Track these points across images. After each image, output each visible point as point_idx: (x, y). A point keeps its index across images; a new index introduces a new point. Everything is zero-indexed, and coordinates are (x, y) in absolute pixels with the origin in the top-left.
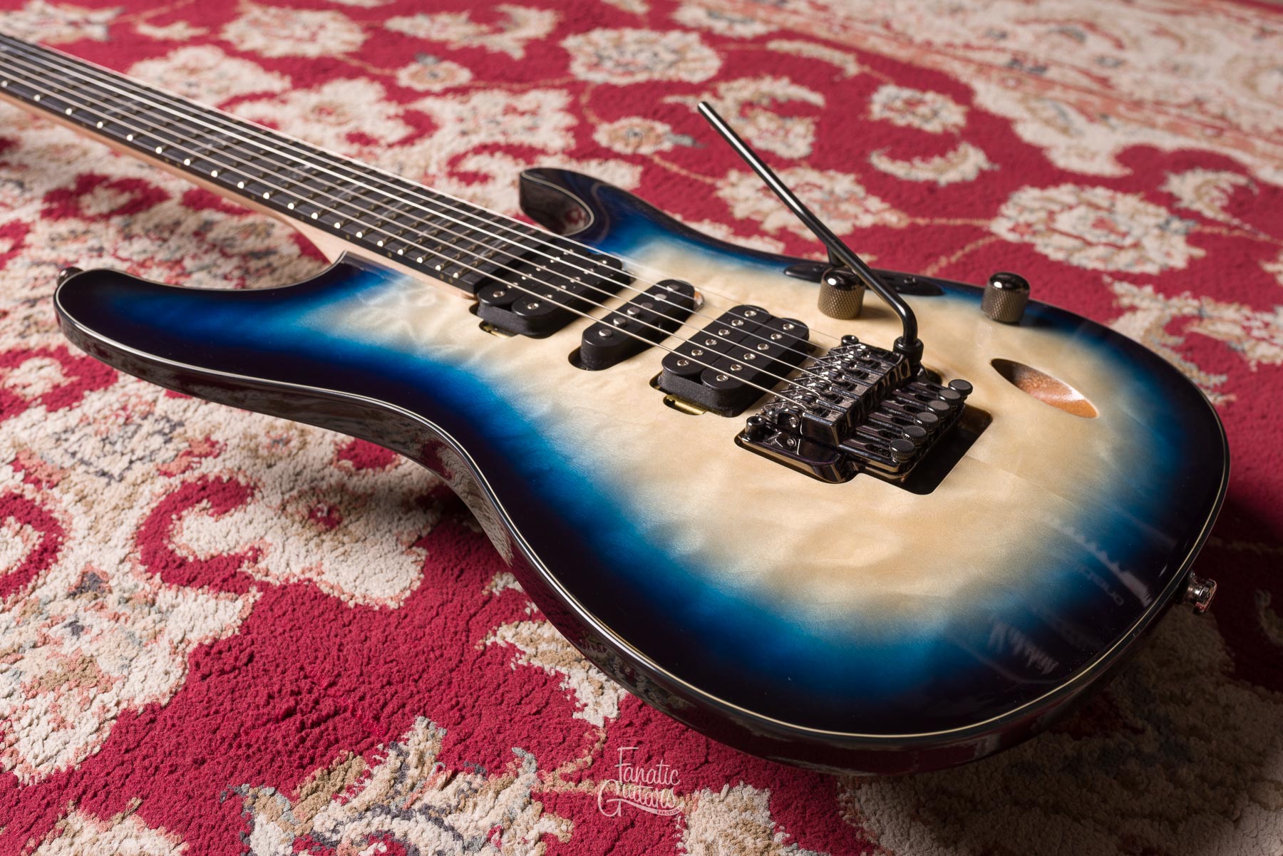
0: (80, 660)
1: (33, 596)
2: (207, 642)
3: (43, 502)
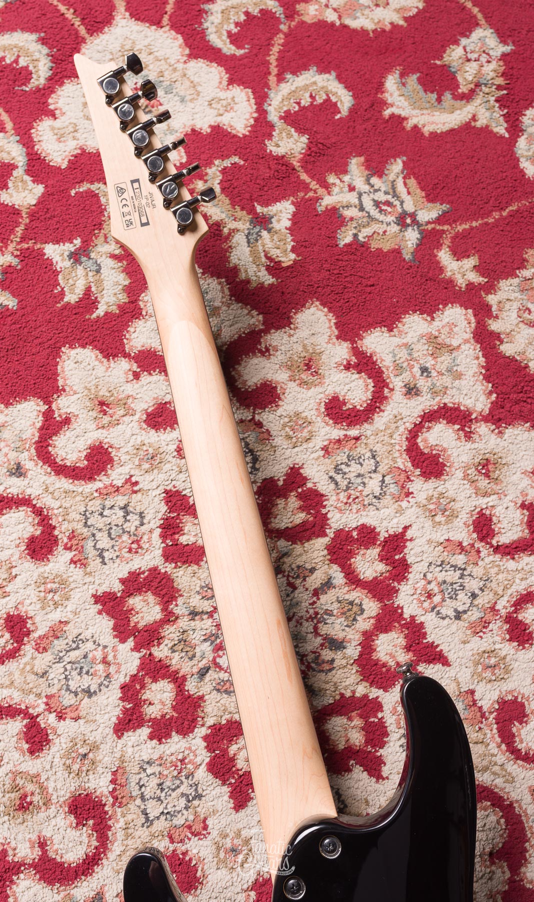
1: (72, 891)
3: (110, 819)
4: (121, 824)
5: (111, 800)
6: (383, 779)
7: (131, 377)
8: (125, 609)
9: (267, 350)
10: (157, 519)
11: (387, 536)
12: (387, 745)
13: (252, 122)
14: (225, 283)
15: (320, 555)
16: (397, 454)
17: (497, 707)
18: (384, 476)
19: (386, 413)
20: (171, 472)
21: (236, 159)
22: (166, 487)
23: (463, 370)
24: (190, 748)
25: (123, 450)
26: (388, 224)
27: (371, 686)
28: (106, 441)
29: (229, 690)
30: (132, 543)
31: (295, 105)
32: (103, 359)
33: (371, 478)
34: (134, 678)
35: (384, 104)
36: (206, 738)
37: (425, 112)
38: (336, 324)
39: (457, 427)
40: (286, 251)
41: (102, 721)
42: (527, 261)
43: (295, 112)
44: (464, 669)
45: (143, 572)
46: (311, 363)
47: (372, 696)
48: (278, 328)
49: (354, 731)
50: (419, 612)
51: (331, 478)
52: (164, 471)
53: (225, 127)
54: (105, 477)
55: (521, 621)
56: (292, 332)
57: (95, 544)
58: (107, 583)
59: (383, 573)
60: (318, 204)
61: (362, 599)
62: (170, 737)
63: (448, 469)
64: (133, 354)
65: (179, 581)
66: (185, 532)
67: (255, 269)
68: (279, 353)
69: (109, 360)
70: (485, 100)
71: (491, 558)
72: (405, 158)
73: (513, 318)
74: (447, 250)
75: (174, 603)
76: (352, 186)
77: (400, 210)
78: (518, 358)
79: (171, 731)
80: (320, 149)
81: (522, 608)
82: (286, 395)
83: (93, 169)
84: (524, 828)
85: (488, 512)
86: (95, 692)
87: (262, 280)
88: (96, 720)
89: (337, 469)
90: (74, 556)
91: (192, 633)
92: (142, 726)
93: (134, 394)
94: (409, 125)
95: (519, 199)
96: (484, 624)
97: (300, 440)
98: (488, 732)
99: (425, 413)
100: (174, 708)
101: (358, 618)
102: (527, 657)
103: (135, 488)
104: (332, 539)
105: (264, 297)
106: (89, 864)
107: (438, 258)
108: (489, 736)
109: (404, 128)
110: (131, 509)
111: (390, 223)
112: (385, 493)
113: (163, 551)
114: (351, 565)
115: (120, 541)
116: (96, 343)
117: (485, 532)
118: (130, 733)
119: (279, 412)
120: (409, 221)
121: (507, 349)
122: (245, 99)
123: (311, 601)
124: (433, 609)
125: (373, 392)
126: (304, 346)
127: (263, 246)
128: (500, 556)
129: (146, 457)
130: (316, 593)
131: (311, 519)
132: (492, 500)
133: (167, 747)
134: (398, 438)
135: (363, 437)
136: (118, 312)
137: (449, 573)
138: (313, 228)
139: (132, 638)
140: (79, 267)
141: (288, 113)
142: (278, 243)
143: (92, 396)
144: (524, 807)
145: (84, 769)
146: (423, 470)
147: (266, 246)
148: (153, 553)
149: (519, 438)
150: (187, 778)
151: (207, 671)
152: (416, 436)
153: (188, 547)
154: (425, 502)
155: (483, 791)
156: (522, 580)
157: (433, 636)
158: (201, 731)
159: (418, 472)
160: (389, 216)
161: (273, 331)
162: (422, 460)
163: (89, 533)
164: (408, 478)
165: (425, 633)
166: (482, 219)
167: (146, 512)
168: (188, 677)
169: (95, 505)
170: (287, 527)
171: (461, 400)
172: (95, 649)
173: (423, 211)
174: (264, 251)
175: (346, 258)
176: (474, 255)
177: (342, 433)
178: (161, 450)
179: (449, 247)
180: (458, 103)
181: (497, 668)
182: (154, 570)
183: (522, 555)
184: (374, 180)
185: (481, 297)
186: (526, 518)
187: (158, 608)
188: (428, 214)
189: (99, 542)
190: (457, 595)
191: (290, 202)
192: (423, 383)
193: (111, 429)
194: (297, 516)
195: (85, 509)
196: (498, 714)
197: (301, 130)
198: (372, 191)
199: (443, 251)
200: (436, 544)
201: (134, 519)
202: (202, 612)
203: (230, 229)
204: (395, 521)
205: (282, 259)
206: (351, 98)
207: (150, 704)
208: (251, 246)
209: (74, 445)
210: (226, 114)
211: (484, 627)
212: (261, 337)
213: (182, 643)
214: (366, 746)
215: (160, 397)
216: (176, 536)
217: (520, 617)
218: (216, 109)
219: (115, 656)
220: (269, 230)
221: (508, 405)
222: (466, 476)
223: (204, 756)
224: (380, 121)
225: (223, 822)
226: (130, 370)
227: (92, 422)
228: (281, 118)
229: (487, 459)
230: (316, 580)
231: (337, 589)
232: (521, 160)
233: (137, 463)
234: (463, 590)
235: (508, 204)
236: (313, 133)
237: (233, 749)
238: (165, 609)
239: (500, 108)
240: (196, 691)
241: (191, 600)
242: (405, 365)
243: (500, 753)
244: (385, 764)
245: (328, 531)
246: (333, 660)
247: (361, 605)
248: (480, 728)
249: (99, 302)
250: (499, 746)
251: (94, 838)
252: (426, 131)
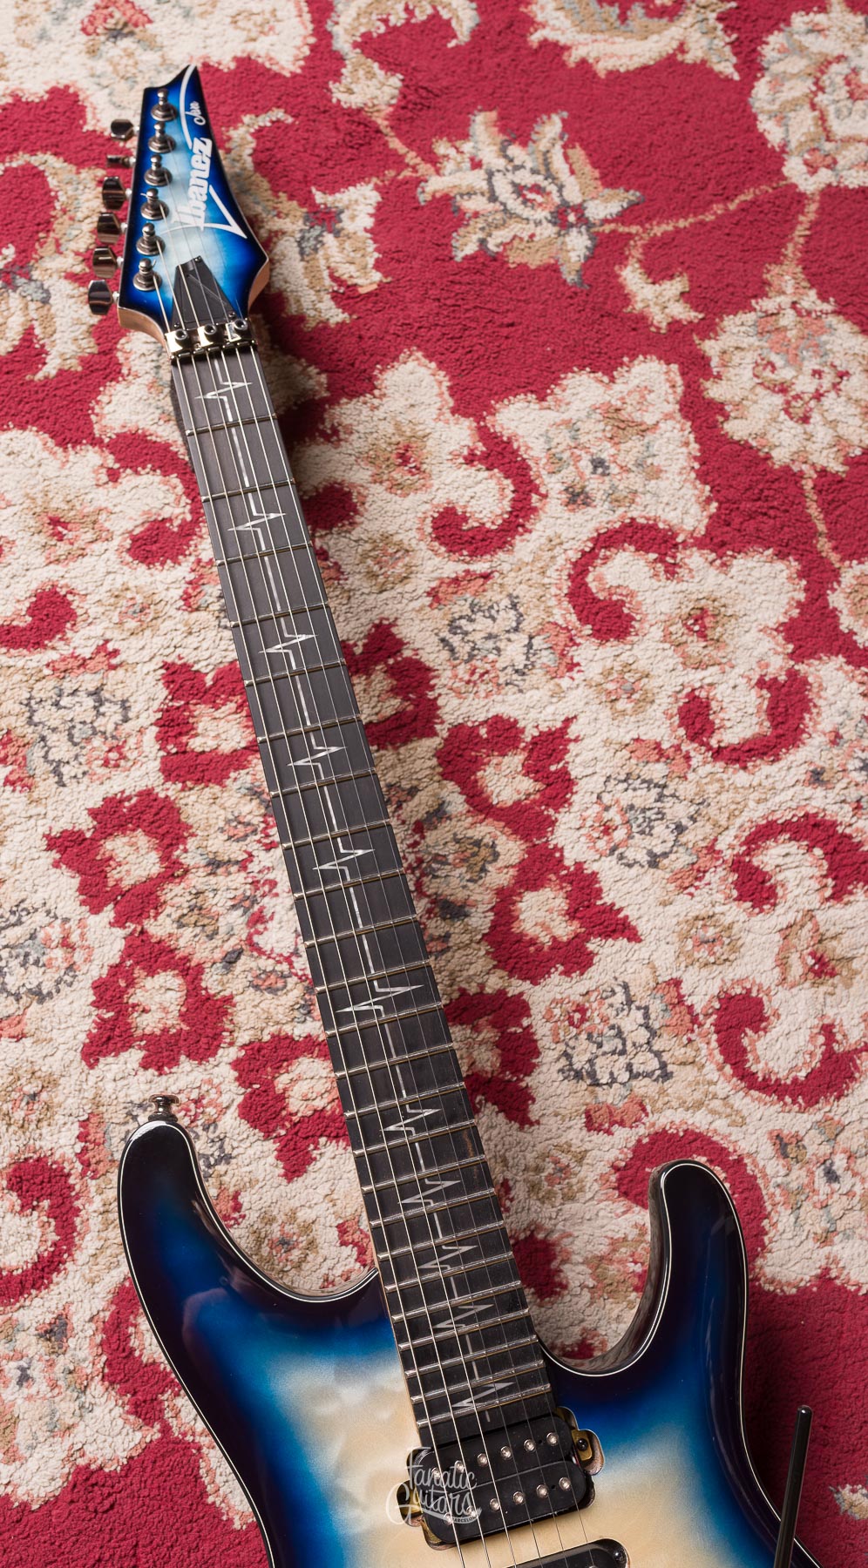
0: (9, 1417)
1: (15, 1315)
2: (93, 1467)
3: (77, 1197)
4: (97, 1204)
5: (79, 1167)
6: (531, 1124)
7: (104, 478)
8: (98, 858)
9: (335, 432)
10: (151, 711)
11: (536, 734)
12: (537, 1071)
13: (306, 51)
14: (263, 322)
15: (426, 766)
16: (553, 602)
17: (717, 1006)
18: (531, 638)
19: (534, 535)
20: (174, 633)
21: (279, 114)
22: (166, 659)
23: (663, 463)
24: (210, 1082)
25: (92, 598)
26: (538, 223)
27: (510, 976)
28: (62, 582)
29: (274, 986)
30: (110, 751)
31: (379, 23)
32: (56, 448)
33: (509, 640)
34: (116, 970)
35: (530, 23)
36: (236, 1064)
37: (599, 36)
38: (450, 388)
39: (653, 556)
40: (365, 268)
41: (61, 1040)
42: (770, 285)
43: (380, 36)
44: (663, 946)
45: (129, 798)
46: (409, 454)
47: (511, 992)
48: (353, 395)
49: (483, 1048)
50: (592, 855)
51: (443, 640)
52: (161, 632)
53: (260, 60)
54: (62, 643)
55: (757, 868)
56: (376, 402)
57: (47, 752)
58: (68, 816)
59: (529, 794)
60: (419, 190)
61: (495, 838)
62: (177, 1064)
63: (637, 625)
64: (107, 440)
65: (190, 811)
66: (199, 731)
67: (314, 298)
68: (355, 436)
69: (65, 449)
70: (700, 17)
71: (709, 768)
72: (565, 114)
73: (745, 379)
74: (637, 265)
75: (181, 847)
76: (477, 160)
77: (557, 200)
78: (754, 444)
79: (179, 1053)
80: (422, 98)
81: (758, 847)
82: (367, 506)
83: (34, 130)
84: (760, 1198)
85: (703, 694)
86: (50, 994)
87: (325, 315)
88: (51, 1039)
89: (453, 627)
90: (11, 773)
91: (211, 895)
92: (130, 1047)
93: (110, 507)
94: (572, 59)
95: (756, 183)
96: (697, 873)
97: (391, 579)
98: (703, 1045)
99: (599, 535)
100: (182, 1015)
101: (489, 867)
102: (766, 925)
103: (114, 661)
104: (446, 740)
105: (329, 343)
106: (43, 1270)
107: (620, 280)
108: (704, 1052)
109: (563, 64)
110: (107, 695)
111: (540, 222)
112: (533, 664)
113: (162, 763)
114: (476, 781)
115: (89, 747)
116: (43, 421)
117: (698, 726)
118: (110, 1059)
119: (355, 534)
120: (572, 218)
121: (736, 429)
122: (294, 12)
123: (411, 841)
124: (613, 851)
125: (513, 500)
126: (398, 426)
127: (327, 259)
128: (722, 764)
129: (132, 610)
130: (419, 828)
131: (411, 708)
132: (711, 674)
133: (171, 1080)
134: (555, 575)
135: (496, 574)
136: (80, 369)
137: (639, 792)
138: (410, 230)
139: (111, 906)
140: (12, 294)
141: (367, 37)
142: (352, 254)
143: (38, 510)
144: (761, 1164)
145: (33, 1117)
146: (597, 627)
147: (332, 259)
148: (144, 766)
149: (756, 573)
150: (206, 1129)
151: (238, 957)
152: (585, 572)
153: (203, 756)
154: (599, 679)
155: (695, 1140)
156: (759, 802)
157: (612, 894)
158: (227, 1054)
159: (588, 630)
160: (539, 210)
161: (344, 400)
162: (594, 611)
163: (36, 735)
164: (571, 640)
165: (600, 890)
166: (695, 215)
167: (131, 699)
168: (205, 965)
169: (46, 689)
170: (371, 722)
171: (660, 512)
172: (50, 924)
173: (597, 202)
174: (329, 268)
175: (466, 279)
176: (681, 274)
177: (461, 568)
178: (157, 598)
179: (639, 261)
180: (655, 23)
181: (717, 943)
182: (147, 795)
183: (758, 762)
184: (515, 150)
185: (692, 343)
186: (766, 703)
187: (154, 856)
188: (605, 206)
189: (53, 750)
190: (652, 828)
191: (371, 186)
192: (595, 486)
193: (71, 564)
194: (387, 704)
195: (28, 696)
196: (720, 1018)
197: (390, 66)
198: (510, 168)
199: (629, 268)
200: (617, 747)
201: (112, 712)
202: (229, 861)
203: (270, 231)
204: (550, 709)
205: (359, 281)
206: (474, 13)
207: (145, 1011)
208: (307, 258)
209: (8, 591)
210: (262, 38)
211: (697, 879)
212: (325, 410)
213: (196, 912)
214: (503, 1072)
215: (154, 511)
216: (184, 739)
217: (755, 862)
218: (244, 29)
219: (82, 935)
220: (337, 234)
221: (737, 521)
222: (667, 636)
223: (233, 1094)
224: (524, 52)
225: (267, 1199)
226: (102, 466)
227: (39, 552)
228: (356, 45)
229: (702, 609)
230: (417, 807)
231: (454, 822)
232: (760, 117)
233: (116, 619)
234: (662, 819)
235: (738, 190)
236: (410, 70)
237: (282, 1081)
238: (165, 857)
239: (725, 30)
240: (220, 988)
241: (210, 843)
242: (566, 456)
243: (722, 1079)
244: (534, 1100)
245: (438, 727)
246: (447, 936)
247: (494, 846)
248: (690, 1041)
249: (47, 353)
250: (721, 1069)
251: (52, 1228)
252: (602, 68)
